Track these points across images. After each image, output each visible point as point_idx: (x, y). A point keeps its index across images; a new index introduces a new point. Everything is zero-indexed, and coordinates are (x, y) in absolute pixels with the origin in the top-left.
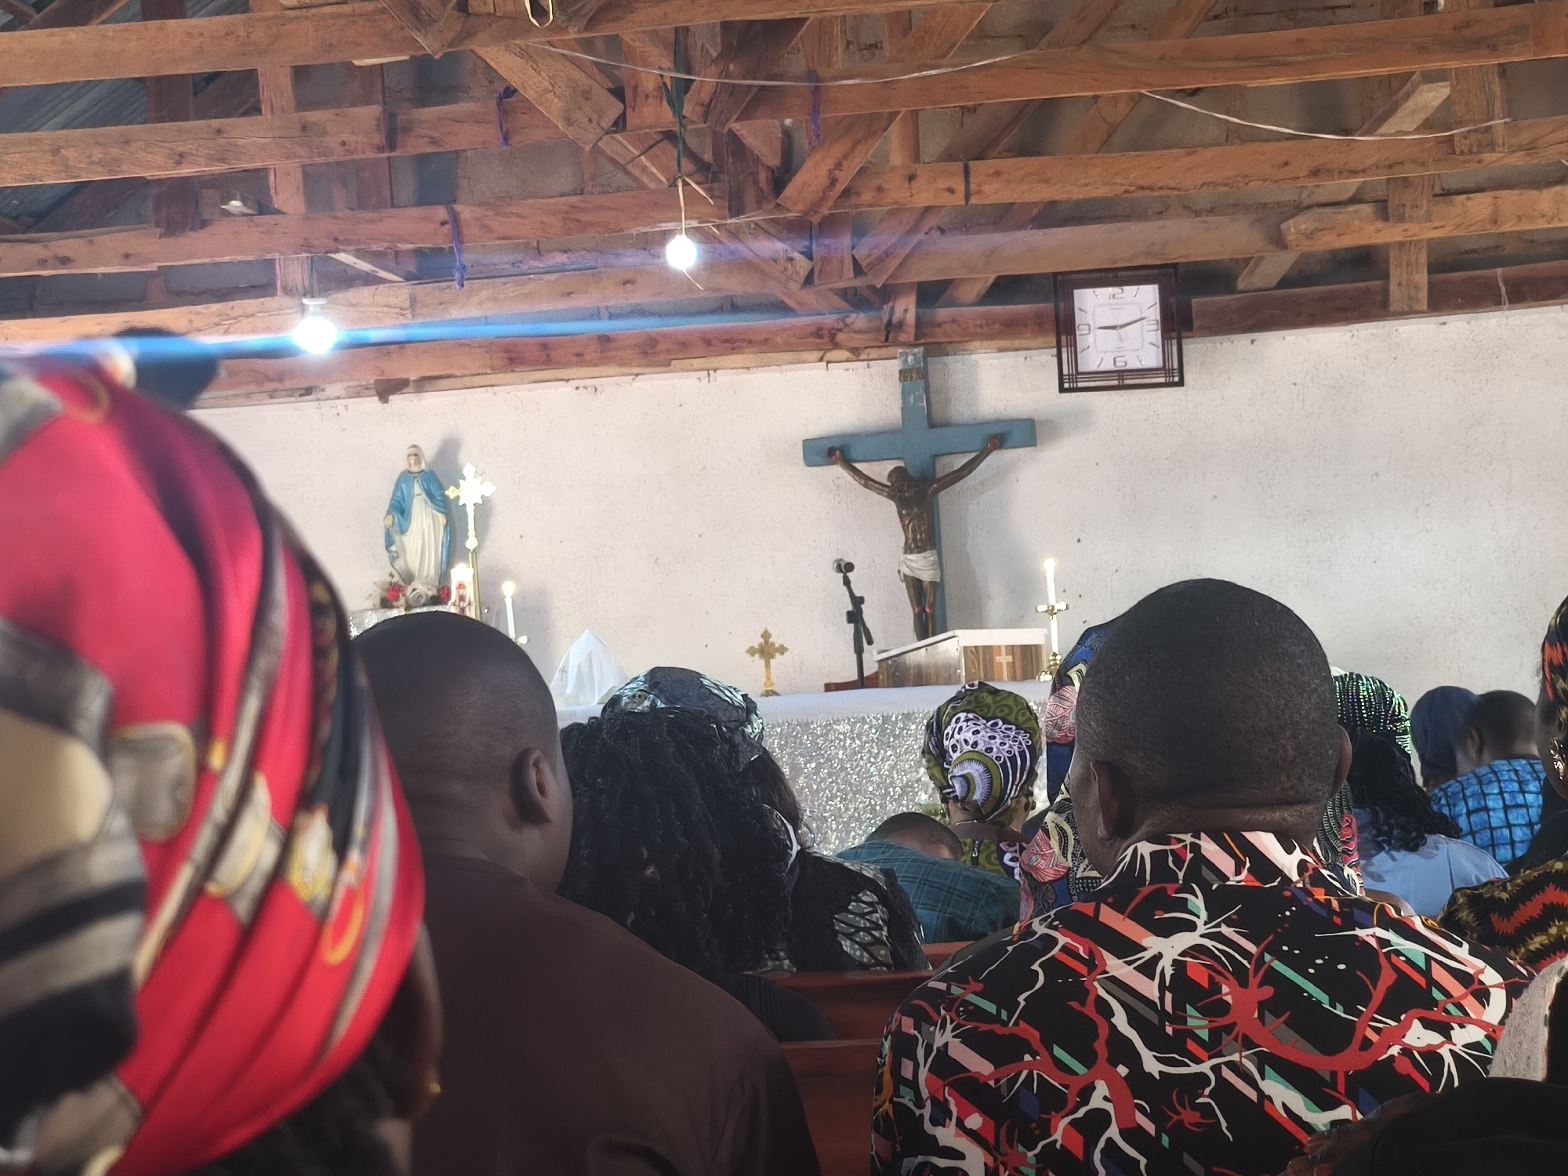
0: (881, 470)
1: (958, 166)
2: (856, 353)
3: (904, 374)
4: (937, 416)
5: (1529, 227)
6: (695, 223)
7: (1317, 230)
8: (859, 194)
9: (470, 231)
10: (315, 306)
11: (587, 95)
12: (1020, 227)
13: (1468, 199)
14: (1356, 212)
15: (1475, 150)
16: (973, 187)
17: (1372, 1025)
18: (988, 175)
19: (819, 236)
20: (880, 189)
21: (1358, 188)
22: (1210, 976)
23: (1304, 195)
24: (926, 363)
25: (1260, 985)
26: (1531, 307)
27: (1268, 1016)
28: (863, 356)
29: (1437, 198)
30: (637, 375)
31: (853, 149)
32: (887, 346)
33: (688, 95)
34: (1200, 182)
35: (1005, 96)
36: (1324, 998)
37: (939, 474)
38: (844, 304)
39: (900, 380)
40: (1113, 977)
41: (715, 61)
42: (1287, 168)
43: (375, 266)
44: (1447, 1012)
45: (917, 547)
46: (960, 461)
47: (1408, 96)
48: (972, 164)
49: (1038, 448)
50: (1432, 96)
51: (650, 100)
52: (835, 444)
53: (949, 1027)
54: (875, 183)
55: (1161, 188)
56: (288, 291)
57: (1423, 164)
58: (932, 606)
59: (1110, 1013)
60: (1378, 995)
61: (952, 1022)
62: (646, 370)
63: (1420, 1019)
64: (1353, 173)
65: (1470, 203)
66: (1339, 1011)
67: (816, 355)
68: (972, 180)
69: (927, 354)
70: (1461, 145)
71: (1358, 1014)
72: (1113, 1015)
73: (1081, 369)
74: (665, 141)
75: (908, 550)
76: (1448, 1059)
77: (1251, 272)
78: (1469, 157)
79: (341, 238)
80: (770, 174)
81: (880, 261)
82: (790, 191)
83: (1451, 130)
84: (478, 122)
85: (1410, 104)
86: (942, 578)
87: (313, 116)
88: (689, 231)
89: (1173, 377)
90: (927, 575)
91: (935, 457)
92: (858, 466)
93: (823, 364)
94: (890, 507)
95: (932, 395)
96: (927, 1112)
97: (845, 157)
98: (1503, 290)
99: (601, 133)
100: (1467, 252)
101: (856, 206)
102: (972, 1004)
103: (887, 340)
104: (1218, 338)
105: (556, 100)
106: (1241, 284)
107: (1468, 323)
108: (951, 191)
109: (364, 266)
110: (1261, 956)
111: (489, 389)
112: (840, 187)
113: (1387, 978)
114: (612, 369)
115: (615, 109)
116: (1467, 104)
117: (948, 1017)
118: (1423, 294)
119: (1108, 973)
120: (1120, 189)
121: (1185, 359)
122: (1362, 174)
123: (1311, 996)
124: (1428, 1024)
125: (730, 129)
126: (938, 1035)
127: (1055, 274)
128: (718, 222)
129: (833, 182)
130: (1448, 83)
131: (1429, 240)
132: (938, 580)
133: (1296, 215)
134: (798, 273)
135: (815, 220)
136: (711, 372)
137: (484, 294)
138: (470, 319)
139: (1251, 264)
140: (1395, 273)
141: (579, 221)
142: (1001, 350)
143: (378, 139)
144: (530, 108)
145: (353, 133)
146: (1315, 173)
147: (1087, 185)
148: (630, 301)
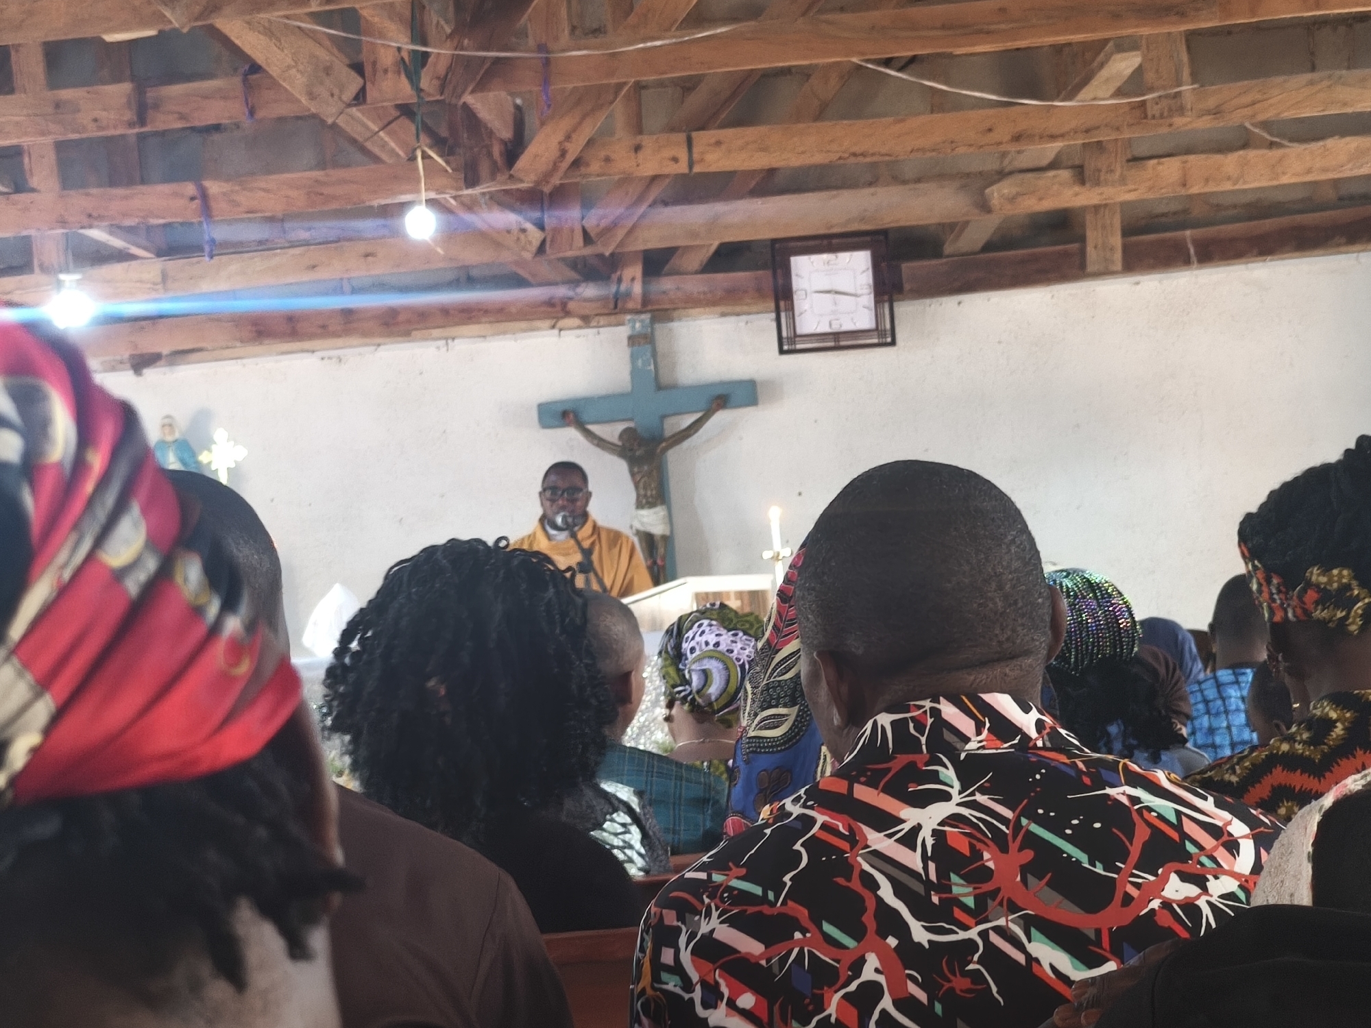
0: (611, 432)
1: (682, 137)
2: (586, 320)
3: (633, 340)
4: (665, 379)
5: (1215, 189)
6: (433, 195)
7: (1018, 194)
8: (588, 165)
9: (219, 206)
10: (71, 281)
11: (328, 70)
12: (740, 196)
13: (1159, 163)
14: (1054, 176)
15: (1166, 114)
16: (696, 156)
17: (1131, 880)
18: (709, 145)
19: (548, 209)
20: (608, 160)
21: (1059, 152)
22: (970, 843)
23: (1006, 162)
24: (653, 329)
25: (1020, 850)
26: (1218, 266)
27: (1030, 878)
28: (594, 323)
29: (1131, 163)
30: (379, 345)
31: (580, 123)
32: (616, 314)
33: (425, 69)
34: (910, 149)
35: (726, 65)
36: (1084, 858)
37: (668, 432)
38: (573, 275)
39: (629, 345)
40: (875, 851)
41: (450, 36)
42: (991, 134)
43: (129, 243)
44: (1202, 865)
45: (648, 503)
46: (688, 420)
47: (1102, 65)
48: (694, 134)
49: (760, 407)
50: (1124, 65)
51: (390, 75)
52: (567, 407)
53: (715, 914)
54: (602, 154)
55: (873, 155)
56: (45, 269)
57: (1118, 129)
58: (663, 559)
59: (875, 886)
60: (1135, 850)
61: (717, 910)
62: (387, 340)
63: (1175, 872)
64: (1053, 137)
65: (1160, 167)
66: (1099, 869)
67: (548, 323)
68: (695, 150)
69: (654, 320)
70: (1153, 110)
71: (1118, 870)
72: (878, 887)
73: (799, 331)
74: (403, 117)
75: (640, 506)
76: (1206, 911)
77: (958, 236)
78: (1161, 121)
79: (95, 214)
80: (502, 147)
81: (608, 231)
82: (522, 163)
83: (1143, 95)
84: (225, 98)
85: (1104, 73)
86: (672, 531)
87: (66, 94)
88: (430, 202)
89: (886, 338)
90: (658, 529)
91: (663, 417)
92: (591, 427)
93: (556, 331)
94: (621, 466)
95: (659, 360)
96: (697, 995)
97: (574, 130)
98: (1192, 251)
99: (343, 106)
100: (1157, 216)
101: (585, 176)
102: (735, 889)
103: (616, 307)
104: (928, 301)
105: (299, 76)
106: (948, 249)
107: (1160, 282)
108: (675, 160)
109: (117, 243)
110: (1018, 820)
111: (239, 361)
112: (570, 158)
113: (1142, 834)
114: (354, 340)
115: (355, 84)
116: (1157, 71)
117: (713, 905)
118: (1118, 256)
119: (868, 847)
120: (834, 157)
121: (896, 322)
122: (1061, 139)
123: (1070, 857)
124: (1185, 877)
125: (464, 103)
126: (703, 923)
127: (774, 241)
128: (454, 193)
129: (563, 153)
130: (1139, 53)
131: (1123, 204)
132: (668, 533)
133: (999, 180)
134: (530, 243)
135: (547, 189)
136: (449, 341)
137: (234, 267)
138: (218, 293)
139: (957, 228)
140: (1092, 236)
141: (322, 194)
142: (723, 315)
143: (129, 115)
144: (274, 84)
145: (105, 110)
146: (1017, 138)
147: (803, 153)
148: (373, 273)
